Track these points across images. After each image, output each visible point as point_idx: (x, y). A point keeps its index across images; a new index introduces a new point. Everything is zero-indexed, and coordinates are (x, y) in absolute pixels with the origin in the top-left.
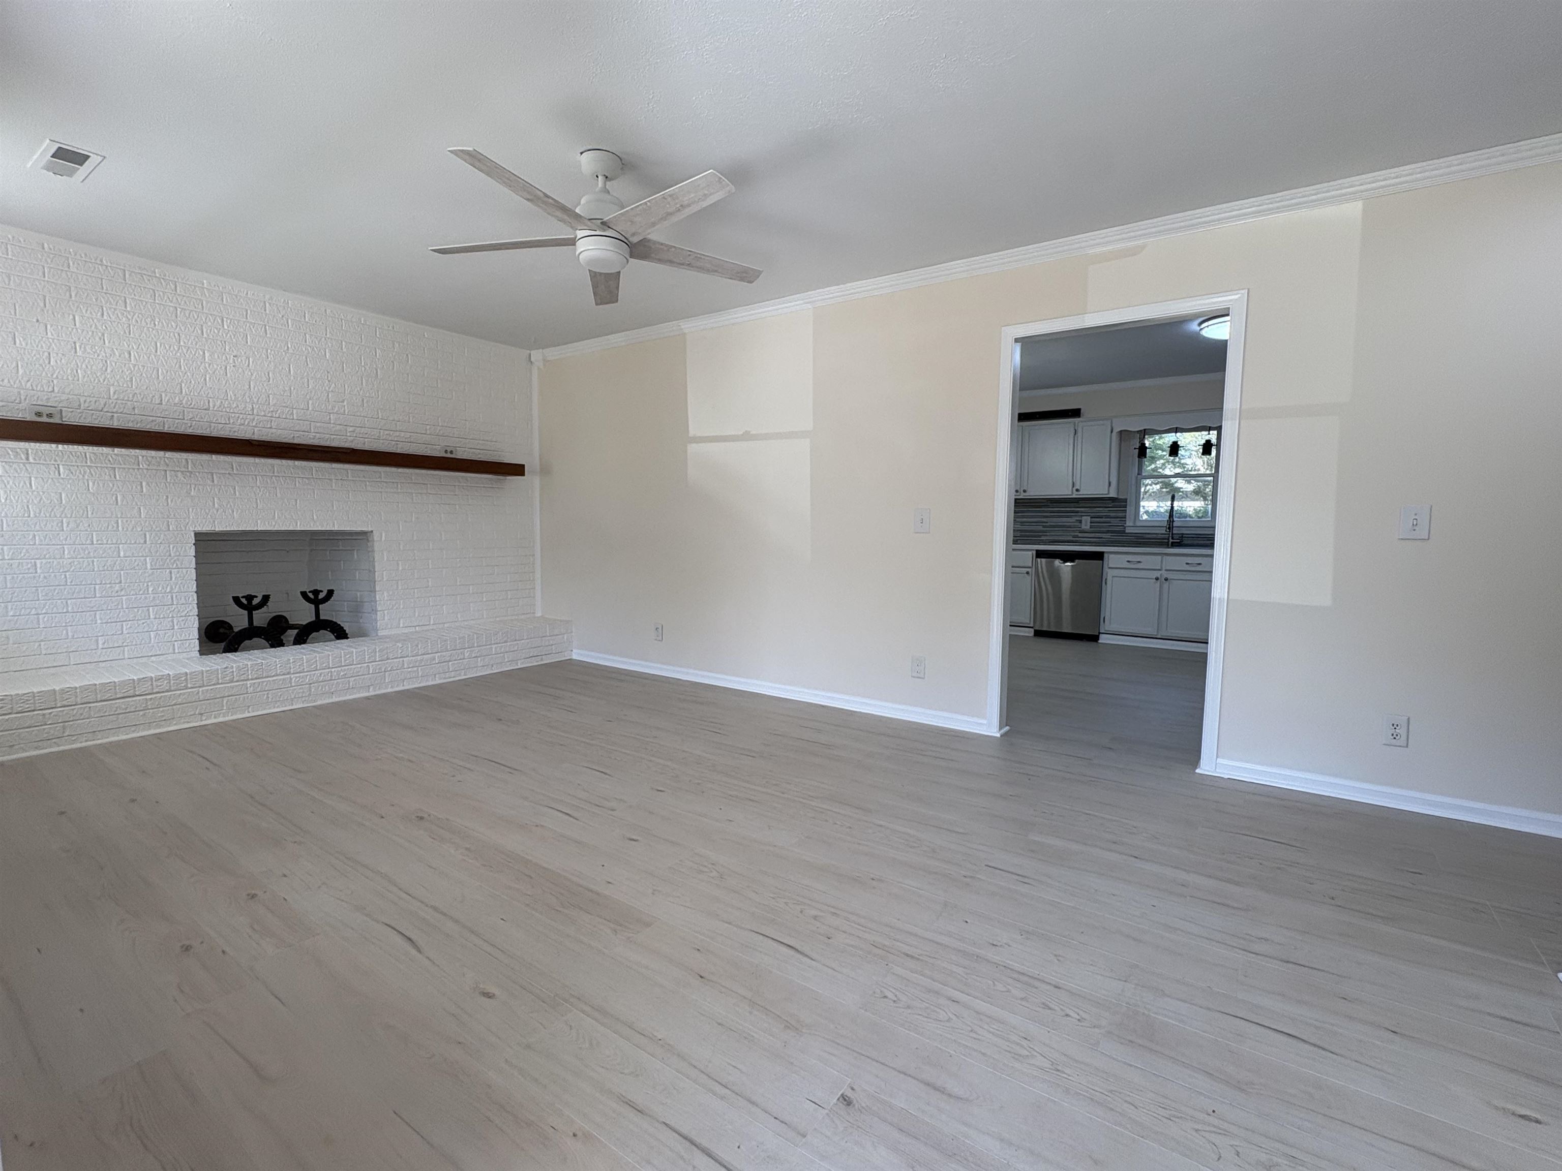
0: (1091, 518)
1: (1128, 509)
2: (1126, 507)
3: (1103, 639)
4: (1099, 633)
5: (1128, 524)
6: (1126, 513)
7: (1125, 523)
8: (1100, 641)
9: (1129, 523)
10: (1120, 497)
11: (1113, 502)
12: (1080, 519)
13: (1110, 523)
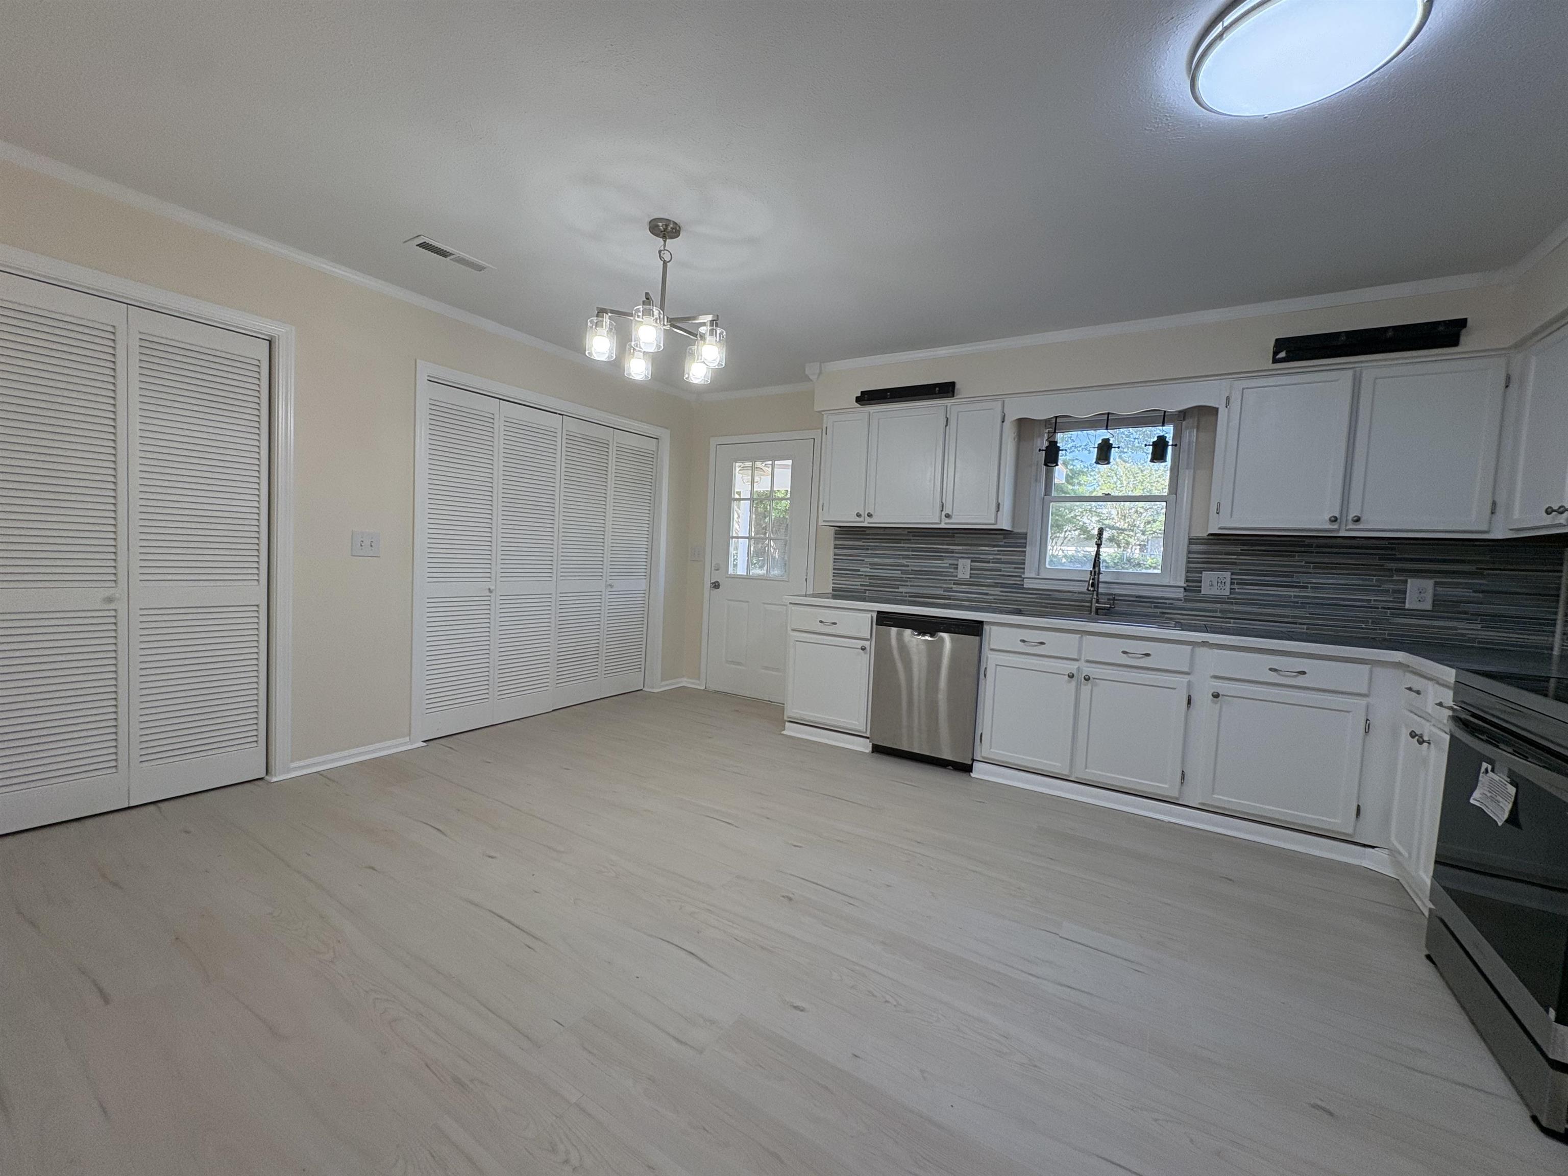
0: (972, 561)
1: (1028, 549)
2: (1025, 547)
3: (980, 771)
4: (973, 760)
5: (1026, 575)
6: (1025, 556)
7: (1024, 573)
8: (972, 775)
9: (1029, 573)
10: (1016, 531)
11: (1004, 538)
12: (955, 562)
13: (1000, 571)
